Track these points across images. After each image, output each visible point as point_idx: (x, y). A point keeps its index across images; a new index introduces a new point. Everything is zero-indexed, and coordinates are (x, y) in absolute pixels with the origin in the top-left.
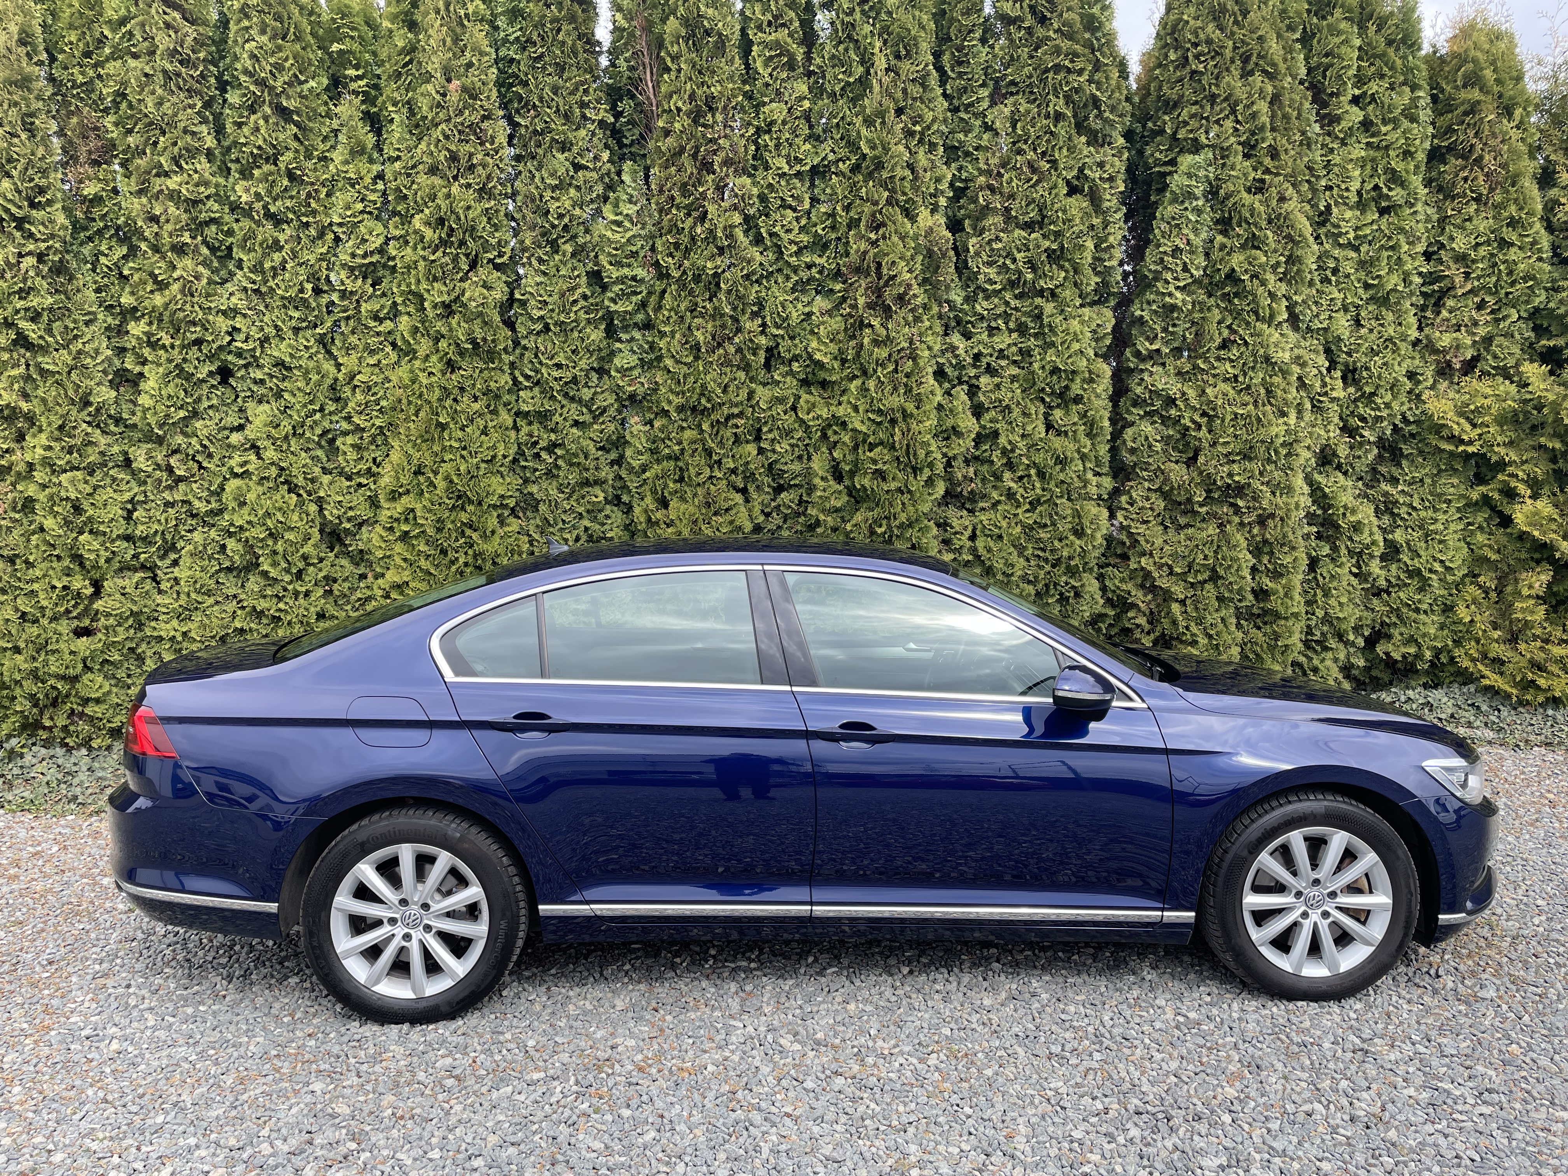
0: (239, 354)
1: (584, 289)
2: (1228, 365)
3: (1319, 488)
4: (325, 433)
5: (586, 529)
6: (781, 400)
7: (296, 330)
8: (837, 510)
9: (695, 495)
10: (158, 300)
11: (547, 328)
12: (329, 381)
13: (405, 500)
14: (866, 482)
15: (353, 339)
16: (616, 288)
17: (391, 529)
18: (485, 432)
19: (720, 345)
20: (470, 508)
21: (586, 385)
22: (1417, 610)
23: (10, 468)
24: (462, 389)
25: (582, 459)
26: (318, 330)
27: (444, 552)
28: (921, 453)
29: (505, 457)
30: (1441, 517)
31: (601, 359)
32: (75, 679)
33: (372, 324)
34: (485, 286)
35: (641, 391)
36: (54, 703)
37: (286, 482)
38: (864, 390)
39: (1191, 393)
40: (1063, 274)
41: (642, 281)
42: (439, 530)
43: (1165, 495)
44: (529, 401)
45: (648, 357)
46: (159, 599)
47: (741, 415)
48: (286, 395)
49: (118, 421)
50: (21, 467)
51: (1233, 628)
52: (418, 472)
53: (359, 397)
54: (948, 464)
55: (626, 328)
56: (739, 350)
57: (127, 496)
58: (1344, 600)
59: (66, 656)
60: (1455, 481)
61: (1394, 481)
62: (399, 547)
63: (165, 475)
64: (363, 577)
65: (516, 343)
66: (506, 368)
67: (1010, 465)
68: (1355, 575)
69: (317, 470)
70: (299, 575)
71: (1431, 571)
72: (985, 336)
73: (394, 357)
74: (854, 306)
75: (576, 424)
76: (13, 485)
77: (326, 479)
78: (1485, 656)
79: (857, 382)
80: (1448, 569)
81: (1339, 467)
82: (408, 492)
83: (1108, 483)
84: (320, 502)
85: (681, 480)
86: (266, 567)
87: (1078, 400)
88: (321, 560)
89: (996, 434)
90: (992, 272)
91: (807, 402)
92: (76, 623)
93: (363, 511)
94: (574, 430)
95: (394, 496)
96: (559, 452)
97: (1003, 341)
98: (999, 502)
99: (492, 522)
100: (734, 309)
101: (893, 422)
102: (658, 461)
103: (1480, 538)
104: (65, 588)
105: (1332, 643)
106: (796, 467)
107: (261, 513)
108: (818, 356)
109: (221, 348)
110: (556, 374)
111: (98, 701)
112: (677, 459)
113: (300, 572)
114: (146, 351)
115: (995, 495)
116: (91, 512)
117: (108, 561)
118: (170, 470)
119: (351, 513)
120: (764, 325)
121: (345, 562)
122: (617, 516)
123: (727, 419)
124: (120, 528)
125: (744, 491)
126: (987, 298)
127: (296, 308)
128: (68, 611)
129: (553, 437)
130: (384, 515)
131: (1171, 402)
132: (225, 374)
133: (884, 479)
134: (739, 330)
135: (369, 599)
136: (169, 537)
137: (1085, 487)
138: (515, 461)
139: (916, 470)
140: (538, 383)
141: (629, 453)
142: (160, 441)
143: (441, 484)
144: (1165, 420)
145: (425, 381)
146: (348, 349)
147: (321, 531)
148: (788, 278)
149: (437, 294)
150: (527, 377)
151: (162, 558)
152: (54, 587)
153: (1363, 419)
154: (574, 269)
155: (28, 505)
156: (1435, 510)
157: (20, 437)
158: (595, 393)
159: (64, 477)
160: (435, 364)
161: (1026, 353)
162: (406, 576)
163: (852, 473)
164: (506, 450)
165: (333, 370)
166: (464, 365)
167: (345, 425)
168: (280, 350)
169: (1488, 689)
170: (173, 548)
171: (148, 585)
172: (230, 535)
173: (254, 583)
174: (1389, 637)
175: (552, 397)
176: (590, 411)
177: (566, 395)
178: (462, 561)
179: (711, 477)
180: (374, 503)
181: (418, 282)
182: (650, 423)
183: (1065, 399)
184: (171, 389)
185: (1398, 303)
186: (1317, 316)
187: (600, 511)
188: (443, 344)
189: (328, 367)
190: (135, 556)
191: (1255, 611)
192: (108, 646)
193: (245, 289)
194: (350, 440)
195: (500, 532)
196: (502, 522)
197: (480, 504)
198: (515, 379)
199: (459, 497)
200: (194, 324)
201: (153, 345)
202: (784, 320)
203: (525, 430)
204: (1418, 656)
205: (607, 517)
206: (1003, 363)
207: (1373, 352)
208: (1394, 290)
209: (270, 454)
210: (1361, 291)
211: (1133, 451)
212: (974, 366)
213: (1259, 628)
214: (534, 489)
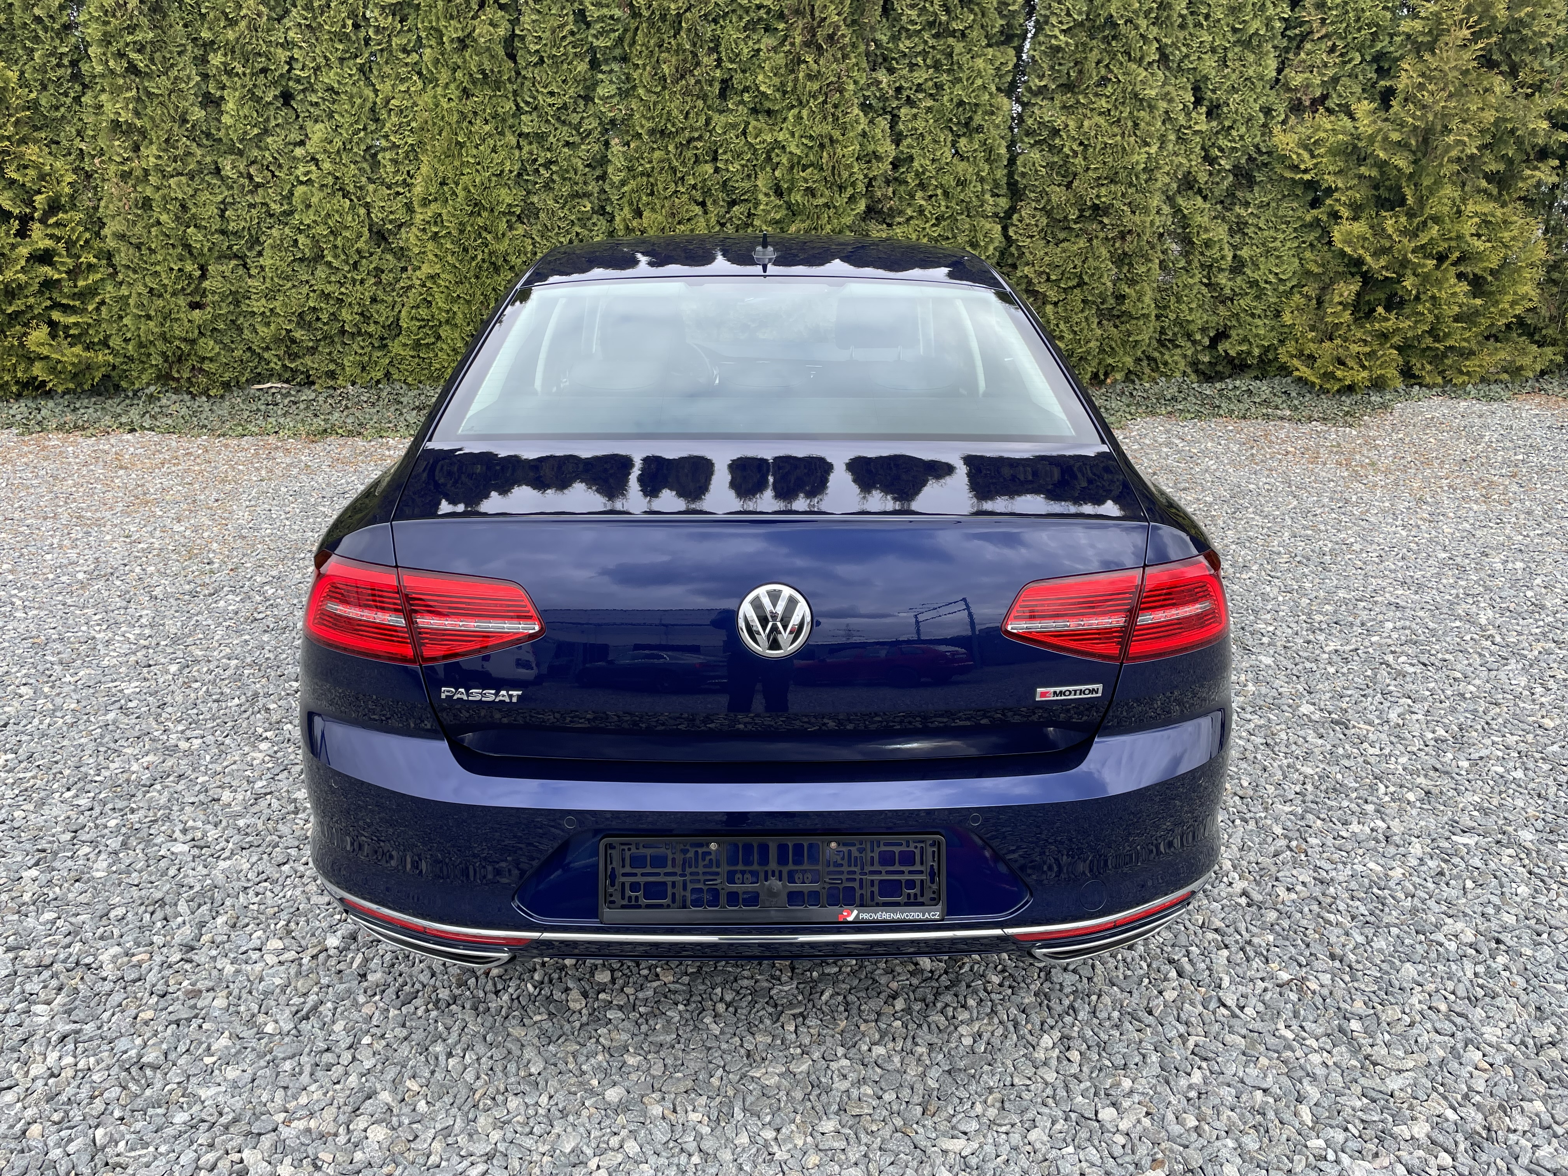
0: (298, 81)
1: (571, 27)
2: (1104, 100)
3: (1180, 210)
4: (369, 148)
5: (577, 234)
6: (734, 126)
7: (342, 60)
8: (777, 222)
9: (663, 207)
10: (231, 35)
11: (542, 61)
12: (369, 105)
13: (433, 206)
14: (799, 198)
15: (387, 69)
16: (598, 26)
17: (424, 230)
18: (494, 151)
19: (683, 77)
20: (485, 214)
21: (574, 111)
22: (1253, 315)
23: (131, 173)
24: (475, 113)
25: (571, 174)
26: (358, 61)
27: (465, 250)
28: (845, 175)
29: (511, 172)
30: (1281, 236)
31: (587, 88)
32: (193, 342)
33: (401, 56)
34: (491, 24)
35: (619, 117)
36: (180, 360)
37: (341, 189)
38: (799, 117)
39: (1072, 124)
40: (972, 17)
41: (618, 19)
42: (462, 232)
43: (1049, 214)
44: (529, 124)
45: (625, 87)
46: (250, 282)
47: (700, 138)
48: (336, 116)
49: (208, 135)
50: (138, 173)
51: (1094, 326)
52: (443, 183)
53: (394, 119)
54: (869, 185)
55: (606, 61)
56: (698, 82)
57: (220, 198)
58: (1193, 305)
59: (186, 323)
60: (1295, 205)
61: (1247, 204)
62: (430, 245)
63: (247, 181)
64: (405, 269)
65: (518, 73)
66: (510, 95)
67: (922, 186)
68: (1206, 285)
69: (364, 179)
70: (355, 266)
71: (1266, 282)
72: (905, 72)
73: (420, 84)
74: (793, 44)
75: (567, 144)
76: (134, 186)
77: (371, 187)
78: (1302, 354)
79: (795, 111)
80: (1281, 280)
81: (1200, 191)
82: (436, 200)
83: (1004, 203)
84: (367, 206)
85: (652, 194)
86: (329, 259)
87: (979, 129)
88: (371, 254)
89: (911, 158)
90: (913, 13)
91: (755, 128)
92: (190, 298)
93: (401, 215)
94: (566, 150)
95: (425, 202)
96: (554, 168)
97: (920, 76)
98: (912, 217)
99: (503, 226)
100: (694, 45)
101: (822, 146)
102: (634, 177)
103: (1308, 254)
104: (180, 270)
105: (1181, 341)
106: (746, 185)
107: (323, 214)
108: (763, 88)
109: (282, 75)
110: (550, 100)
111: (211, 360)
112: (649, 176)
113: (355, 263)
114: (224, 78)
115: (909, 212)
116: (194, 210)
117: (210, 250)
118: (250, 177)
119: (392, 217)
120: (719, 60)
121: (389, 257)
122: (602, 224)
123: (689, 141)
124: (216, 225)
125: (703, 204)
126: (909, 37)
127: (341, 41)
128: (183, 289)
129: (549, 155)
130: (418, 218)
131: (1056, 132)
132: (287, 97)
133: (814, 196)
134: (698, 64)
135: (410, 287)
136: (253, 232)
137: (982, 206)
138: (519, 175)
139: (841, 188)
140: (536, 108)
141: (610, 170)
142: (241, 153)
143: (461, 194)
144: (1051, 148)
145: (445, 106)
146: (383, 77)
147: (370, 230)
148: (741, 18)
149: (452, 31)
150: (527, 103)
151: (250, 249)
152: (172, 269)
153: (1221, 150)
154: (563, 8)
155: (147, 203)
156: (1277, 230)
157: (136, 148)
158: (582, 118)
159: (172, 181)
160: (453, 91)
161: (939, 87)
162: (437, 269)
163: (790, 190)
164: (511, 167)
165: (372, 95)
166: (477, 92)
167: (384, 143)
168: (329, 78)
169: (1300, 379)
170: (257, 241)
171: (241, 271)
172: (301, 231)
173: (321, 272)
174: (1228, 337)
175: (547, 121)
176: (580, 134)
177: (559, 119)
178: (479, 257)
179: (676, 192)
180: (409, 208)
181: (438, 19)
182: (628, 144)
183: (969, 128)
184: (246, 111)
185: (1259, 46)
186: (1187, 56)
187: (589, 219)
188: (459, 74)
189: (368, 92)
190: (230, 247)
191: (1115, 312)
192: (215, 317)
193: (300, 24)
194: (388, 155)
195: (509, 234)
196: (511, 227)
197: (492, 210)
198: (517, 105)
199: (476, 205)
200: (260, 55)
201: (230, 73)
202: (737, 55)
203: (526, 149)
204: (1249, 353)
205: (594, 224)
206: (921, 96)
207: (1234, 89)
208: (1256, 33)
209: (327, 166)
210: (1229, 34)
211: (1023, 175)
212: (898, 99)
213: (1116, 327)
214: (535, 199)
